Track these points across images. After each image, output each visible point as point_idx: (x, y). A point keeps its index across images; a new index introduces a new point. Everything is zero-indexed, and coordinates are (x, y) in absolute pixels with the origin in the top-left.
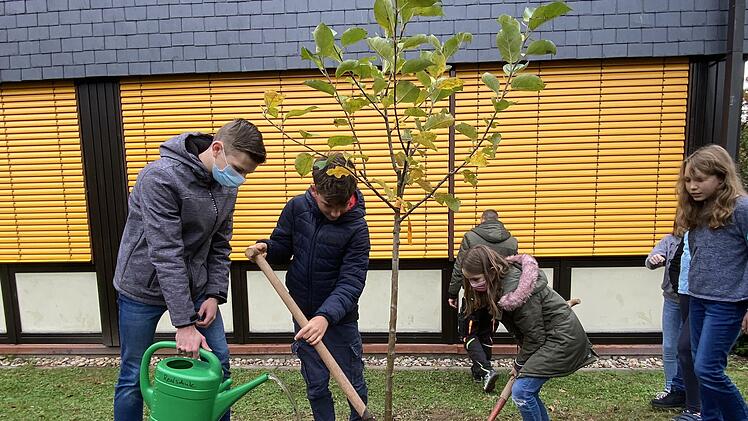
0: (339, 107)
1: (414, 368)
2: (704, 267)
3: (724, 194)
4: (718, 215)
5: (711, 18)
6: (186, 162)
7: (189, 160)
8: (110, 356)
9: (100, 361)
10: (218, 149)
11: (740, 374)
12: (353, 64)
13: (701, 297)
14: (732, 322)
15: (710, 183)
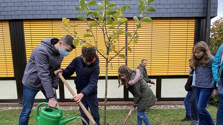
0: (88, 26)
1: (115, 109)
2: (201, 77)
3: (206, 56)
4: (205, 63)
5: (201, 6)
6: (50, 47)
7: (52, 47)
8: (20, 106)
9: (17, 108)
10: (61, 44)
11: (210, 110)
12: (92, 12)
13: (200, 87)
14: (208, 94)
15: (201, 53)
